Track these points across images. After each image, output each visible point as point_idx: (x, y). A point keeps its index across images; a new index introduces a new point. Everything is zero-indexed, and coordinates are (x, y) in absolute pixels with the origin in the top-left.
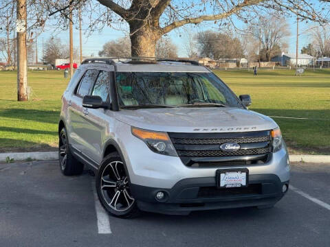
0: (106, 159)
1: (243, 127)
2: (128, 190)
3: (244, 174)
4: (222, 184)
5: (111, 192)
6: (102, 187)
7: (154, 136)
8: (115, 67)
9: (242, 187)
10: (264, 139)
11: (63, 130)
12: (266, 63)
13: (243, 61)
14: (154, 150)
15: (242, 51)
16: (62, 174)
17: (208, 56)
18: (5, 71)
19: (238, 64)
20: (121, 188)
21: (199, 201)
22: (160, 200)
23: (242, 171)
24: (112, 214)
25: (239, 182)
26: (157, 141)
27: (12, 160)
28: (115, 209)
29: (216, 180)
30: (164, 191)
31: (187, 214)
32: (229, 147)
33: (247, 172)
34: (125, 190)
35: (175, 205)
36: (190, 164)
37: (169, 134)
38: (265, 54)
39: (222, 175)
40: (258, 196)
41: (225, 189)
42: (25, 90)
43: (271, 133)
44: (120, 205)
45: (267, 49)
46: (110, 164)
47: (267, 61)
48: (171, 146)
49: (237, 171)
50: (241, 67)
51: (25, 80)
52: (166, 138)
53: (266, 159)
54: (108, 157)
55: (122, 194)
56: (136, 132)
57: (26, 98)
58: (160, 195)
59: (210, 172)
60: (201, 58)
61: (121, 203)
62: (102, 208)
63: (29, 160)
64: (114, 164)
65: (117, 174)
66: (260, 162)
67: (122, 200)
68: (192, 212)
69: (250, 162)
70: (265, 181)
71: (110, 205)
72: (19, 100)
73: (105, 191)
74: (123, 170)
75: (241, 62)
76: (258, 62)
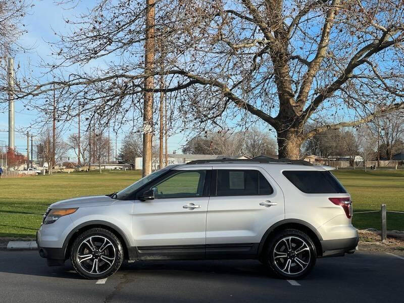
12: (387, 162)
13: (358, 159)
15: (357, 147)
17: (314, 154)
38: (385, 151)
45: (388, 145)
47: (388, 159)
50: (355, 166)
60: (306, 155)
75: (355, 161)
76: (377, 160)
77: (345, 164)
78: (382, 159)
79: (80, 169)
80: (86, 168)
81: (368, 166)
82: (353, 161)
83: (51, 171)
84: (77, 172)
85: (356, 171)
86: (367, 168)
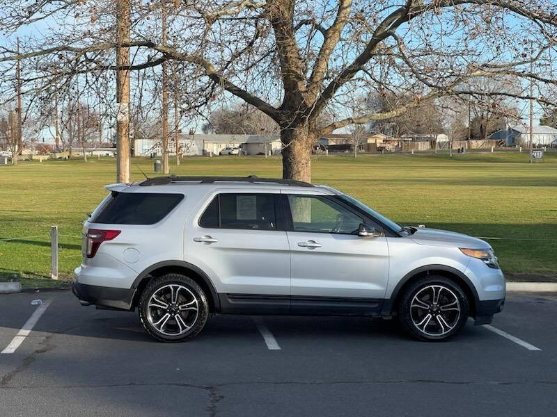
12: (480, 142)
13: (442, 138)
15: (439, 121)
17: (383, 131)
18: (56, 159)
38: (478, 126)
45: (482, 118)
47: (482, 137)
50: (437, 148)
60: (371, 134)
75: (437, 141)
76: (467, 139)
77: (423, 146)
78: (473, 137)
79: (58, 156)
80: (65, 155)
81: (454, 148)
82: (434, 142)
83: (16, 158)
84: (52, 160)
85: (439, 156)
86: (453, 151)
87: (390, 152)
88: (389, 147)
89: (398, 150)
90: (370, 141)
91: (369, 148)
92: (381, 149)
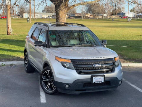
0: (44, 69)
1: (103, 57)
2: (53, 83)
3: (103, 77)
4: (93, 82)
5: (46, 83)
6: (42, 81)
7: (65, 61)
8: (48, 28)
9: (102, 83)
10: (112, 62)
11: (26, 53)
12: (115, 16)
13: (105, 15)
14: (65, 67)
15: (104, 10)
16: (25, 72)
17: (90, 13)
19: (103, 16)
20: (50, 82)
21: (84, 88)
22: (67, 88)
23: (102, 76)
24: (46, 93)
25: (101, 81)
26: (66, 63)
27: (4, 65)
28: (48, 91)
29: (91, 80)
30: (69, 84)
31: (79, 94)
32: (97, 65)
33: (104, 76)
34: (52, 83)
35: (73, 90)
36: (80, 73)
37: (71, 60)
38: (114, 12)
39: (94, 78)
40: (109, 86)
41: (95, 83)
42: (10, 30)
43: (115, 59)
44: (50, 89)
45: (115, 10)
46: (46, 71)
47: (115, 15)
48: (72, 65)
49: (100, 76)
50: (104, 17)
51: (10, 26)
52: (70, 62)
53: (112, 70)
54: (45, 68)
55: (51, 84)
56: (57, 58)
57: (11, 33)
58: (67, 86)
59: (88, 76)
60: (87, 13)
61: (51, 88)
62: (43, 90)
63: (12, 65)
64: (47, 72)
65: (49, 76)
66: (110, 72)
67: (51, 87)
68: (81, 93)
69: (105, 72)
70: (112, 80)
71: (46, 89)
72: (7, 35)
73: (44, 83)
74: (51, 74)
76: (111, 15)
77: (100, 17)
85: (104, 19)
86: (108, 18)
87: (91, 18)
88: (91, 17)
89: (94, 18)
90: (86, 15)
91: (86, 17)
92: (89, 18)
